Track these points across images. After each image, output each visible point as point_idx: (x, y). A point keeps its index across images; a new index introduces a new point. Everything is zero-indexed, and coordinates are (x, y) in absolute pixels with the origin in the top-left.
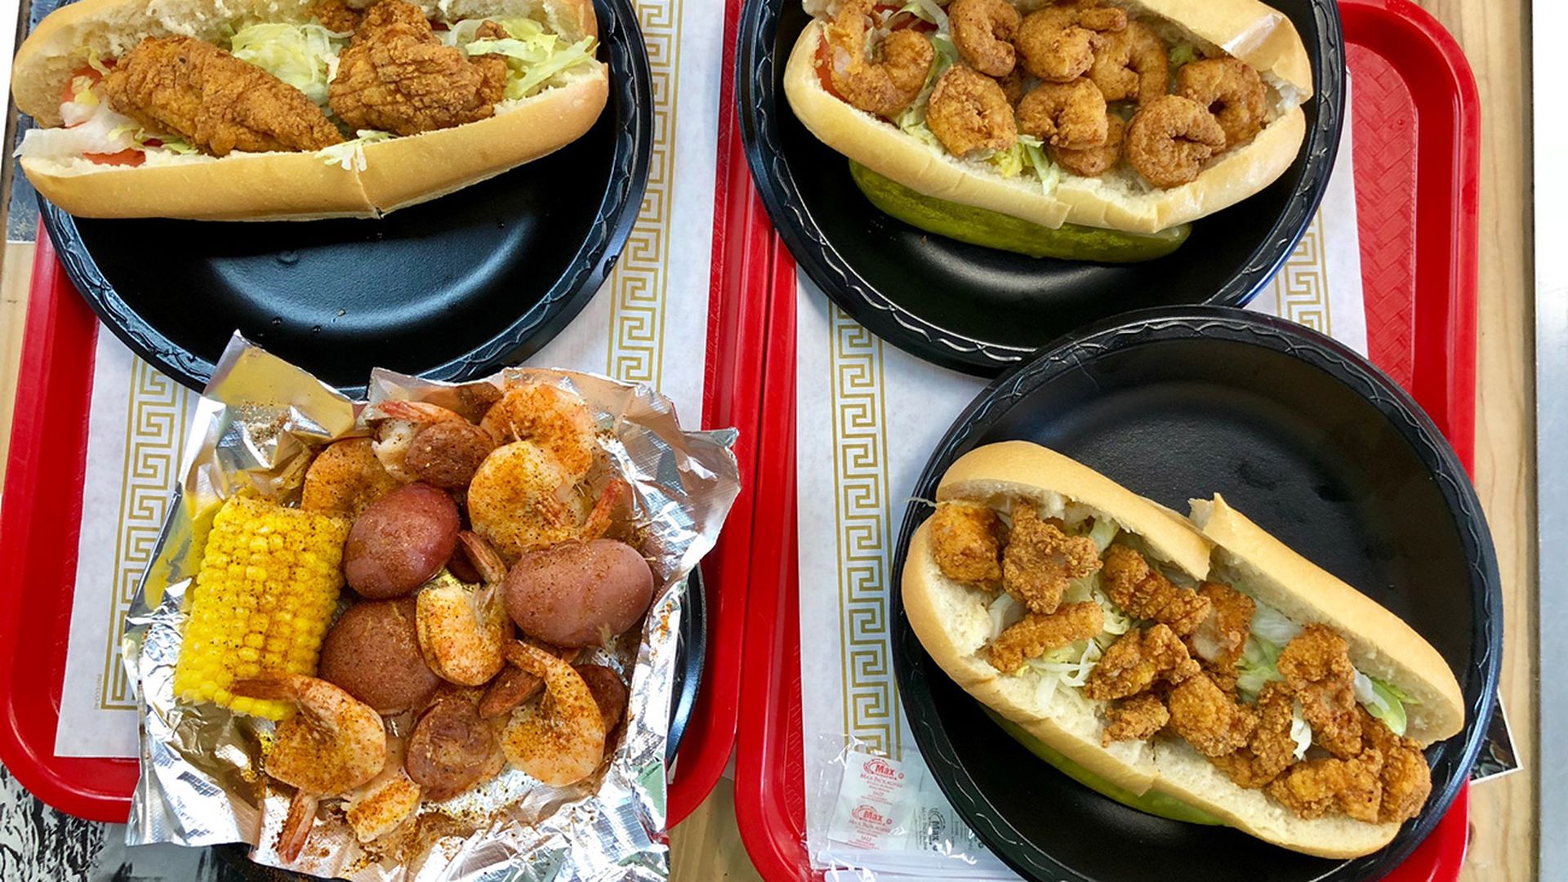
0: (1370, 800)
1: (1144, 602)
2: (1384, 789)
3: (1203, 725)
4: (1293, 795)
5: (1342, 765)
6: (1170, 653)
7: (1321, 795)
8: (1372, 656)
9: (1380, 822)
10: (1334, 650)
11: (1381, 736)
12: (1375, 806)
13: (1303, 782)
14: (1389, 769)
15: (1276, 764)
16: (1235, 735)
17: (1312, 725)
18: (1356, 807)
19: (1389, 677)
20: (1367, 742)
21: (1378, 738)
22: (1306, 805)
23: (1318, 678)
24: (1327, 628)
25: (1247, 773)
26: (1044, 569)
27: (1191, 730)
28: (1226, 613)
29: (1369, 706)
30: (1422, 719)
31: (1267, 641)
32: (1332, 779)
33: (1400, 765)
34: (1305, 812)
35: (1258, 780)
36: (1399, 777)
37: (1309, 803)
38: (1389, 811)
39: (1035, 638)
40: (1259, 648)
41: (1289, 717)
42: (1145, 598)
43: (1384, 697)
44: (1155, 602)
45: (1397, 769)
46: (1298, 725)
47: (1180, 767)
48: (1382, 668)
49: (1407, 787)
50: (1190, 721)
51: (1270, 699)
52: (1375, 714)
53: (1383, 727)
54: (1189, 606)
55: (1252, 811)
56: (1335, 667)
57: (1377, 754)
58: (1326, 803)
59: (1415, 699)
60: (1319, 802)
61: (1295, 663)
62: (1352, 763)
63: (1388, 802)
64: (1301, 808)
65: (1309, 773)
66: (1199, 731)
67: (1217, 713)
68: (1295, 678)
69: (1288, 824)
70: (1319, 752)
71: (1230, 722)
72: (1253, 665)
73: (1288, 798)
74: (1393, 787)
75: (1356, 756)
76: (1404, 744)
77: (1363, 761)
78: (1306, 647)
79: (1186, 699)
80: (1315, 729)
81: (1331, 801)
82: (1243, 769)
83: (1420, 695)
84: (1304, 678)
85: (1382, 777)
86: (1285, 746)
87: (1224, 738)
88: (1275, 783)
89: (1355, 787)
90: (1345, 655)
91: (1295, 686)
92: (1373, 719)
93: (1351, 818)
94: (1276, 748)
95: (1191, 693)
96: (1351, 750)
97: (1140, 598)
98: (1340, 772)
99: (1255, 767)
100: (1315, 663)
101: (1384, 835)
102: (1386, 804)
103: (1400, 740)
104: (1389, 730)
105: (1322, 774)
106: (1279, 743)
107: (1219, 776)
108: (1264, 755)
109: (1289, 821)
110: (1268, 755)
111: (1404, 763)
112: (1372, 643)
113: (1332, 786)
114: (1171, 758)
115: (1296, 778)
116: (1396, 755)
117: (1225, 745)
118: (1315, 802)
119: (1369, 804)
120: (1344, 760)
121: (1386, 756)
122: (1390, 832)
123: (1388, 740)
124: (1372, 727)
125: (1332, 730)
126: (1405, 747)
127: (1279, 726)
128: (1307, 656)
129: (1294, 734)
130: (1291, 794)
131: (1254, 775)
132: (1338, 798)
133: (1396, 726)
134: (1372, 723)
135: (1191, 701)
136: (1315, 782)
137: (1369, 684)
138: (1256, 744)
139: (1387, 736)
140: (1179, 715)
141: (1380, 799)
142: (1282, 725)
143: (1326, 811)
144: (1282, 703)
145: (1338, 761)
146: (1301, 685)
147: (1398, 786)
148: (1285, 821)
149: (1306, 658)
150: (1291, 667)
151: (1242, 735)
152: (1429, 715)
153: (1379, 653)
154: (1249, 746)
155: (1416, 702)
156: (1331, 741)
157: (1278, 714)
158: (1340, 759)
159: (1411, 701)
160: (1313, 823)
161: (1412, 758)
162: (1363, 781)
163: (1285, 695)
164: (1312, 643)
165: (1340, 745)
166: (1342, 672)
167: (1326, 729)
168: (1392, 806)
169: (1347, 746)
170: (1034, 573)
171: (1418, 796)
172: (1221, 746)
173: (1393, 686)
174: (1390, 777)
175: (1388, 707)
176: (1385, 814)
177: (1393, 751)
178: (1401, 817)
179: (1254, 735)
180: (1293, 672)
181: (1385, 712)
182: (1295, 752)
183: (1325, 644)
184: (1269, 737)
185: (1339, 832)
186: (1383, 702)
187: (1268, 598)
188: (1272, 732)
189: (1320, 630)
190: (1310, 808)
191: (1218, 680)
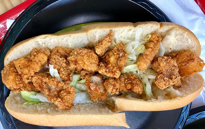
0: (19, 66)
1: (126, 81)
2: (17, 72)
3: (86, 56)
4: (43, 53)
5: (35, 71)
6: (111, 71)
7: (36, 58)
8: (49, 110)
9: (11, 62)
10: (63, 105)
11: (28, 87)
12: (17, 66)
13: (43, 58)
14: (19, 79)
15: (55, 59)
16: (74, 59)
17: (52, 77)
18: (23, 62)
19: (38, 107)
20: (31, 83)
21: (28, 86)
22: (38, 52)
23: (61, 93)
24: (68, 109)
25: (60, 51)
26: (168, 70)
27: (88, 52)
28: (98, 93)
29: (36, 94)
30: (18, 100)
31: (78, 93)
32: (36, 65)
33: (17, 83)
34: (36, 50)
35: (56, 51)
36: (15, 79)
37: (37, 54)
38: (12, 67)
39: (155, 49)
40: (78, 89)
41: (61, 75)
42: (127, 82)
43: (33, 99)
44: (123, 83)
45: (17, 81)
46: (57, 75)
47: (80, 40)
48: (42, 108)
49: (11, 77)
50: (90, 55)
51: (70, 77)
52: (33, 93)
53: (28, 91)
54: (116, 88)
55: (52, 41)
56: (59, 100)
57: (27, 81)
58: (32, 57)
59: (25, 105)
60: (35, 56)
61: (71, 92)
62: (33, 74)
63: (14, 69)
64: (37, 51)
65: (43, 63)
66: (85, 54)
67: (84, 62)
68: (68, 88)
69: (38, 44)
70: (45, 71)
71: (78, 62)
72: (77, 83)
73: (44, 51)
74: (15, 75)
75: (32, 77)
76: (19, 90)
77: (30, 77)
78: (70, 100)
79: (95, 61)
80: (50, 77)
81: (31, 58)
82: (62, 51)
83: (25, 107)
84: (65, 90)
85: (20, 75)
86: (56, 66)
87: (76, 56)
88: (50, 53)
89: (27, 67)
90: (59, 105)
91: (66, 85)
92: (32, 90)
93: (22, 57)
94: (58, 63)
95: (95, 63)
96: (35, 77)
97: (128, 81)
98: (35, 69)
99: (59, 54)
100: (66, 97)
101: (8, 59)
102: (14, 68)
103: (21, 90)
104: (26, 90)
105: (40, 64)
106: (58, 66)
107: (66, 46)
108: (60, 59)
109: (39, 45)
110: (59, 60)
111: (16, 84)
112: (53, 115)
113: (35, 63)
114: (83, 42)
115: (46, 58)
116: (20, 85)
117: (74, 54)
118: (36, 55)
119: (19, 65)
120: (35, 73)
121: (23, 83)
122: (6, 62)
123: (25, 87)
124: (31, 88)
125: (46, 80)
126: (19, 89)
127: (62, 70)
128: (69, 97)
129: (56, 71)
130: (44, 53)
131: (58, 52)
132: (30, 61)
133: (25, 93)
134: (32, 89)
135: (94, 61)
136: (40, 61)
137: (41, 100)
138: (65, 60)
139: (26, 89)
140: (94, 54)
141: (17, 68)
142: (62, 71)
143: (30, 55)
144: (66, 78)
145: (37, 71)
146: (65, 87)
147: (14, 76)
148: (39, 44)
149: (69, 96)
150: (71, 91)
151: (71, 60)
152: (17, 103)
153: (47, 113)
154: (66, 59)
155: (24, 104)
156: (43, 76)
157: (65, 74)
158: (37, 72)
159: (26, 103)
160: (31, 49)
161: (15, 87)
162: (26, 70)
163: (66, 81)
164: (70, 102)
165: (39, 77)
166: (57, 100)
167: (47, 79)
168: (12, 69)
169: (37, 78)
170: (170, 67)
171: (6, 77)
172: (76, 53)
173: (33, 104)
174: (18, 77)
175: (31, 97)
176: (12, 65)
177: (22, 85)
178: (7, 68)
179: (68, 63)
180: (70, 89)
181: (31, 95)
182: (53, 66)
183: (66, 104)
184: (63, 65)
185: (22, 51)
186: (33, 98)
187: (88, 106)
188: (62, 67)
189: (69, 108)
190: (36, 52)
191: (86, 72)
